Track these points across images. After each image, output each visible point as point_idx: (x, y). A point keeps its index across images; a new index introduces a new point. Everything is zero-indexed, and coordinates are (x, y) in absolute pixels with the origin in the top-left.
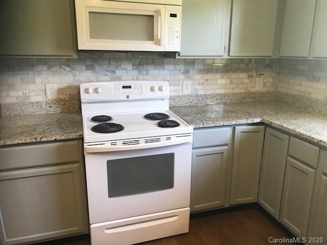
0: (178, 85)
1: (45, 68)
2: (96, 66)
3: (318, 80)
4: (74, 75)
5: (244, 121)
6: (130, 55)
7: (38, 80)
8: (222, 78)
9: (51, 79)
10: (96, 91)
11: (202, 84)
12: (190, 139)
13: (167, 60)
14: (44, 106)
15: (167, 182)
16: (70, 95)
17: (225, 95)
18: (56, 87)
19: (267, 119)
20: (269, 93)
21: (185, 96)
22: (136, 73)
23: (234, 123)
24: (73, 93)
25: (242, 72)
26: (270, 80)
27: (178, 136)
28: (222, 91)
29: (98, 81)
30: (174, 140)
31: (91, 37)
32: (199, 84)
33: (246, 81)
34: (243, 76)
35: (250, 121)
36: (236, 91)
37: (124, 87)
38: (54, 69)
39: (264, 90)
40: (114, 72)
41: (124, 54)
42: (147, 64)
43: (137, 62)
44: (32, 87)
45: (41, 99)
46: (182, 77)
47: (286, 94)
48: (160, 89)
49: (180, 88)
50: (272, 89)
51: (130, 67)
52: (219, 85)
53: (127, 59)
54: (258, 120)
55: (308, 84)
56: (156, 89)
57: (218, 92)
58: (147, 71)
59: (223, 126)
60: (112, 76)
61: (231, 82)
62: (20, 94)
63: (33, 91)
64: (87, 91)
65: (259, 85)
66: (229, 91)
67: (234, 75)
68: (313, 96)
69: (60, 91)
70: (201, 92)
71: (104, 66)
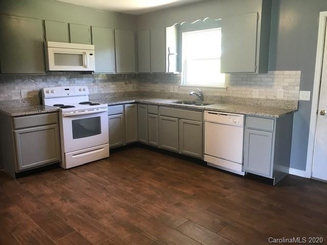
0: (91, 88)
1: (20, 80)
2: (48, 79)
3: (156, 83)
4: (36, 84)
5: (128, 102)
6: (65, 73)
7: (17, 88)
8: (112, 84)
9: (24, 87)
10: (52, 92)
11: (103, 88)
12: (106, 110)
13: (84, 75)
14: (20, 102)
15: (97, 131)
16: (34, 96)
17: (115, 93)
18: (26, 91)
19: (138, 101)
20: (136, 92)
21: (94, 94)
22: (68, 82)
23: (124, 102)
24: (35, 94)
25: (122, 81)
26: (136, 85)
27: (101, 108)
28: (113, 91)
29: (49, 87)
30: (100, 110)
31: (55, 65)
32: (101, 88)
33: (124, 86)
34: (122, 83)
35: (130, 102)
36: (120, 91)
37: (65, 90)
38: (25, 81)
39: (134, 90)
40: (57, 82)
41: (62, 73)
42: (74, 78)
43: (69, 77)
44: (13, 91)
45: (18, 98)
46: (92, 84)
47: (144, 92)
48: (84, 90)
49: (91, 90)
50: (137, 90)
51: (65, 79)
52: (111, 88)
53: (64, 75)
54: (134, 101)
55: (152, 85)
56: (82, 90)
57: (111, 92)
58: (74, 81)
59: (120, 104)
60: (57, 84)
61: (117, 87)
62: (7, 95)
63: (14, 94)
64: (48, 92)
65: (131, 87)
66: (116, 91)
67: (118, 83)
68: (156, 91)
69: (29, 93)
70: (103, 92)
71: (52, 79)
